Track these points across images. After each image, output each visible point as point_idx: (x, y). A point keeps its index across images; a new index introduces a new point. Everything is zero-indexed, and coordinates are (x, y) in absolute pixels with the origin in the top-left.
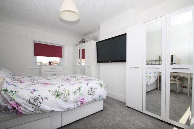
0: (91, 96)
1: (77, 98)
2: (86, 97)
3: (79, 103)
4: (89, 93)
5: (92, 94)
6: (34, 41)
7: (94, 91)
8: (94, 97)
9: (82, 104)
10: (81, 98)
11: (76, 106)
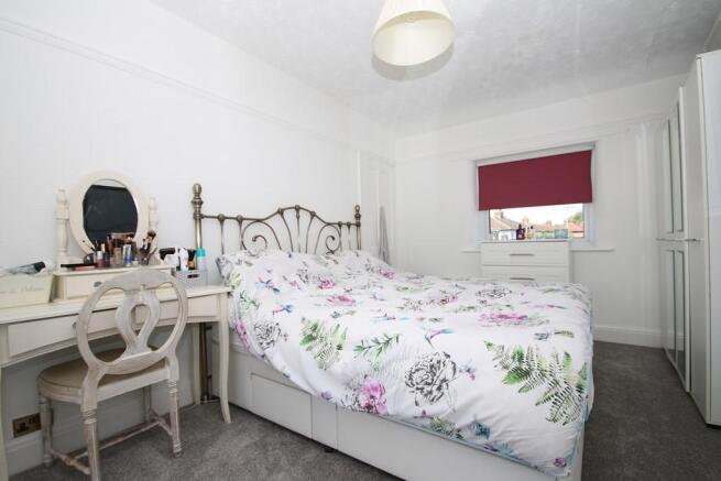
0: (419, 396)
1: (358, 375)
2: (394, 388)
3: (363, 400)
4: (410, 379)
5: (427, 388)
6: (476, 161)
7: (444, 380)
8: (431, 409)
9: (369, 407)
10: (372, 381)
11: (350, 403)
